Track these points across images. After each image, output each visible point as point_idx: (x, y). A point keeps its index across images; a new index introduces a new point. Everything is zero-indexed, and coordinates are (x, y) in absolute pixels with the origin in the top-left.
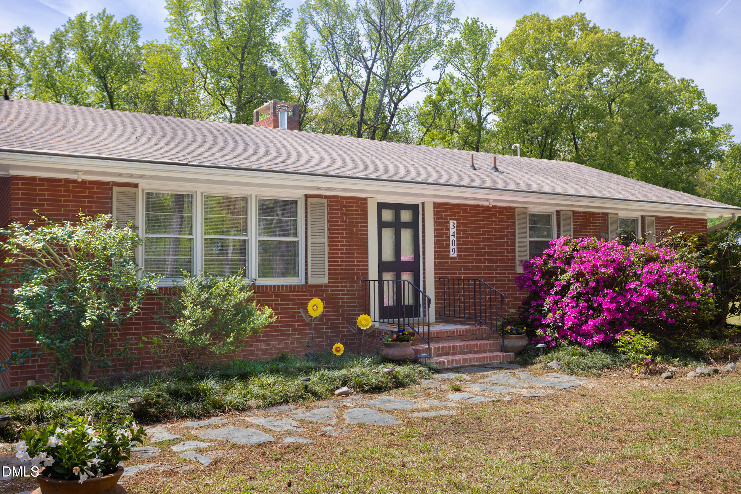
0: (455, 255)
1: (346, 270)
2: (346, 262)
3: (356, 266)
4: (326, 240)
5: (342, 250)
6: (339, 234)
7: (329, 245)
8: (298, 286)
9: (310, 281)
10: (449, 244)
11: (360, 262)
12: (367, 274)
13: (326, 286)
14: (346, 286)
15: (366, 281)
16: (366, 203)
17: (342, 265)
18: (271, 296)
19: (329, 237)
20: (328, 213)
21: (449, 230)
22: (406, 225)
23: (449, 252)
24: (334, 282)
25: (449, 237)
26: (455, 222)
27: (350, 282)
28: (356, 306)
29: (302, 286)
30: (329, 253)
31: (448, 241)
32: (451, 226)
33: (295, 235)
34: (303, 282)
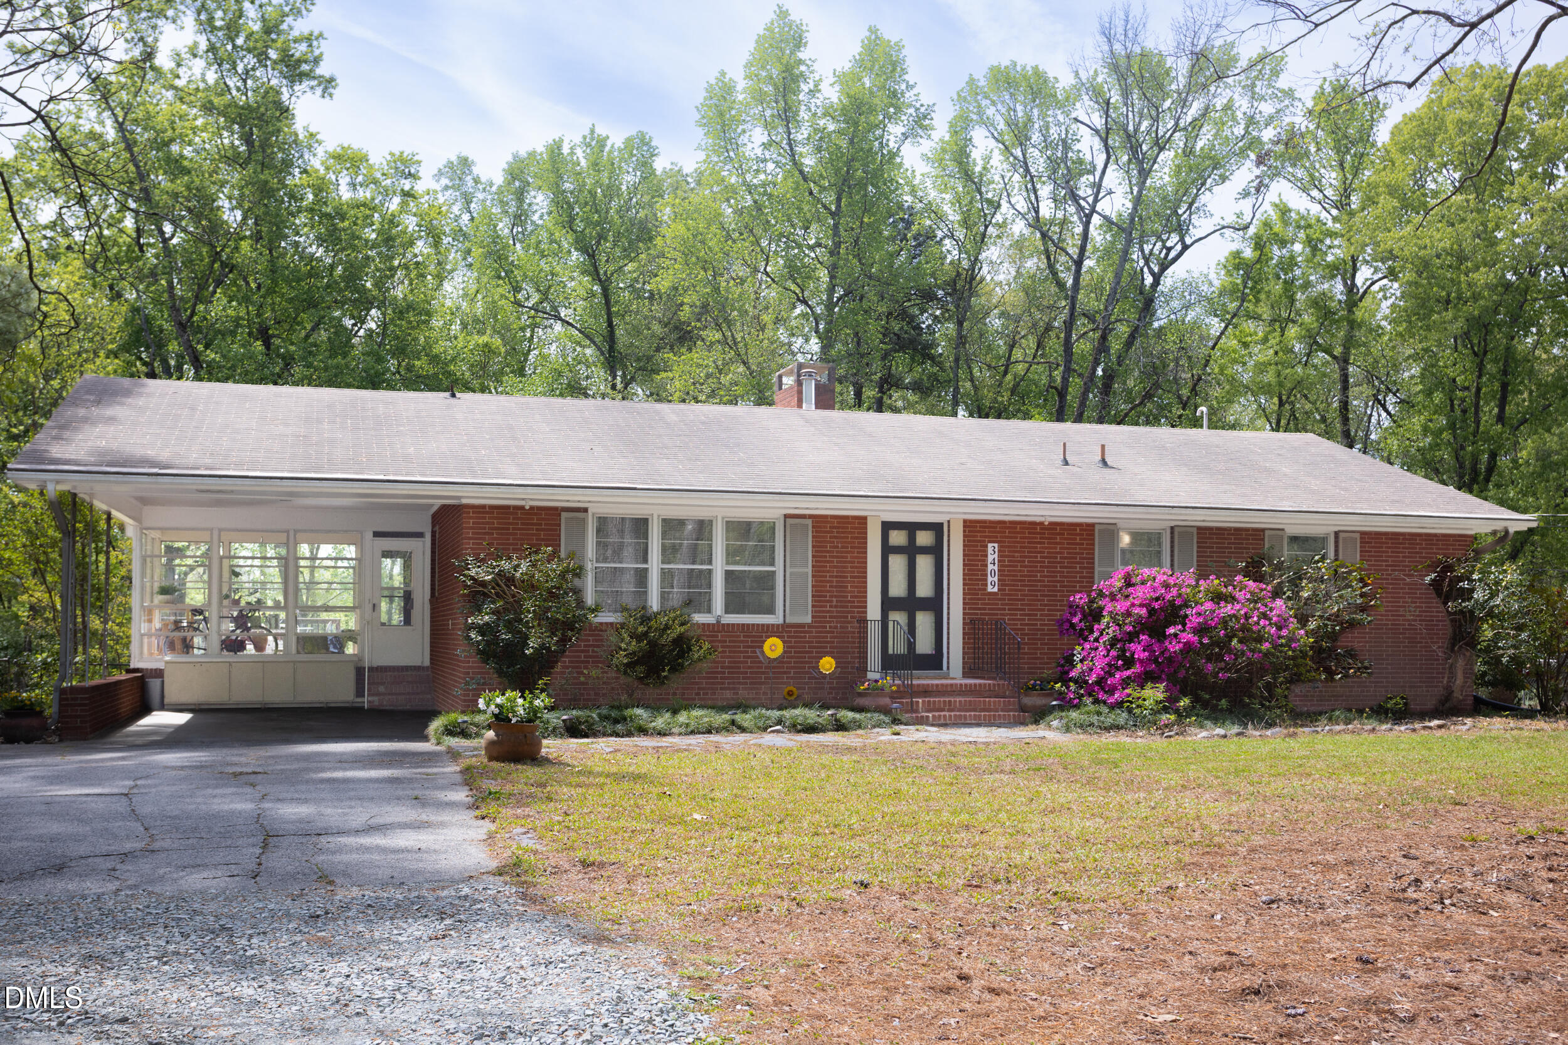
0: (996, 590)
1: (836, 607)
2: (836, 596)
3: (849, 602)
4: (809, 570)
5: (832, 582)
6: (828, 562)
7: (813, 576)
8: (773, 625)
9: (788, 621)
10: (986, 575)
11: (856, 597)
12: (866, 612)
13: (809, 626)
14: (836, 627)
15: (863, 621)
16: (866, 523)
17: (831, 601)
18: (739, 636)
19: (813, 566)
20: (813, 537)
21: (986, 556)
22: (924, 550)
23: (986, 585)
24: (820, 622)
25: (986, 566)
26: (996, 545)
27: (840, 622)
28: (849, 653)
29: (778, 625)
30: (813, 586)
31: (986, 570)
32: (990, 550)
33: (772, 564)
34: (781, 621)
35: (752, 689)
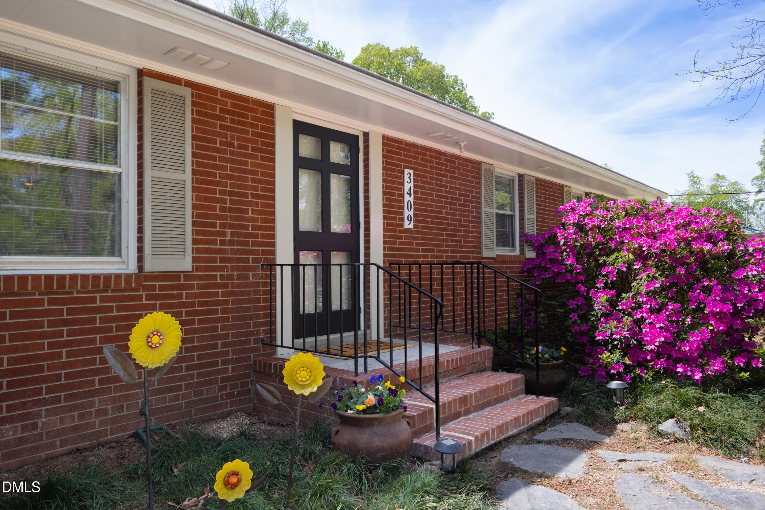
0: (411, 226)
1: (231, 243)
2: (231, 226)
3: (251, 235)
4: (188, 177)
5: (224, 201)
6: (218, 167)
7: (194, 189)
8: (118, 277)
9: (148, 267)
10: (402, 208)
11: (260, 228)
12: (274, 253)
13: (188, 276)
14: (231, 277)
15: (271, 265)
16: (273, 115)
17: (224, 234)
18: (40, 302)
19: (194, 172)
20: (194, 121)
21: (402, 184)
22: (338, 169)
23: (402, 220)
24: (206, 269)
25: (402, 196)
26: (411, 172)
27: (239, 269)
28: (251, 317)
29: (129, 277)
30: (194, 206)
31: (402, 202)
32: (406, 179)
33: (115, 161)
34: (132, 267)
35: (70, 409)
